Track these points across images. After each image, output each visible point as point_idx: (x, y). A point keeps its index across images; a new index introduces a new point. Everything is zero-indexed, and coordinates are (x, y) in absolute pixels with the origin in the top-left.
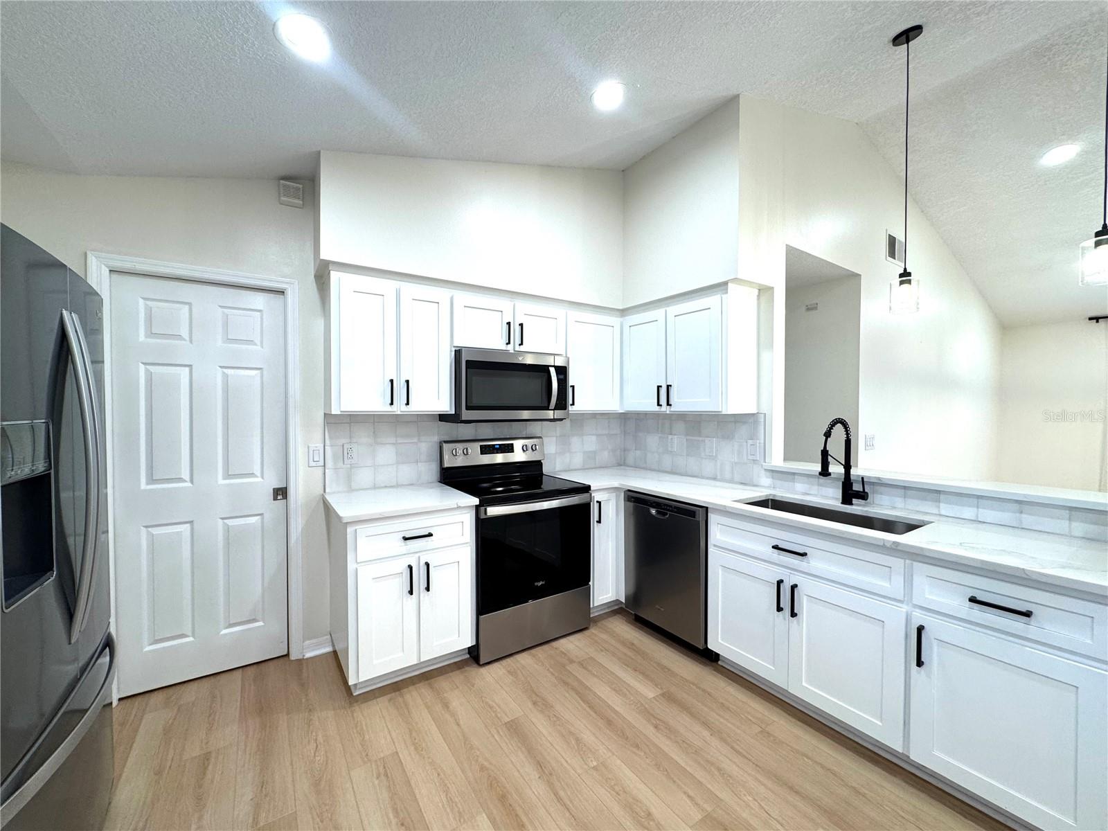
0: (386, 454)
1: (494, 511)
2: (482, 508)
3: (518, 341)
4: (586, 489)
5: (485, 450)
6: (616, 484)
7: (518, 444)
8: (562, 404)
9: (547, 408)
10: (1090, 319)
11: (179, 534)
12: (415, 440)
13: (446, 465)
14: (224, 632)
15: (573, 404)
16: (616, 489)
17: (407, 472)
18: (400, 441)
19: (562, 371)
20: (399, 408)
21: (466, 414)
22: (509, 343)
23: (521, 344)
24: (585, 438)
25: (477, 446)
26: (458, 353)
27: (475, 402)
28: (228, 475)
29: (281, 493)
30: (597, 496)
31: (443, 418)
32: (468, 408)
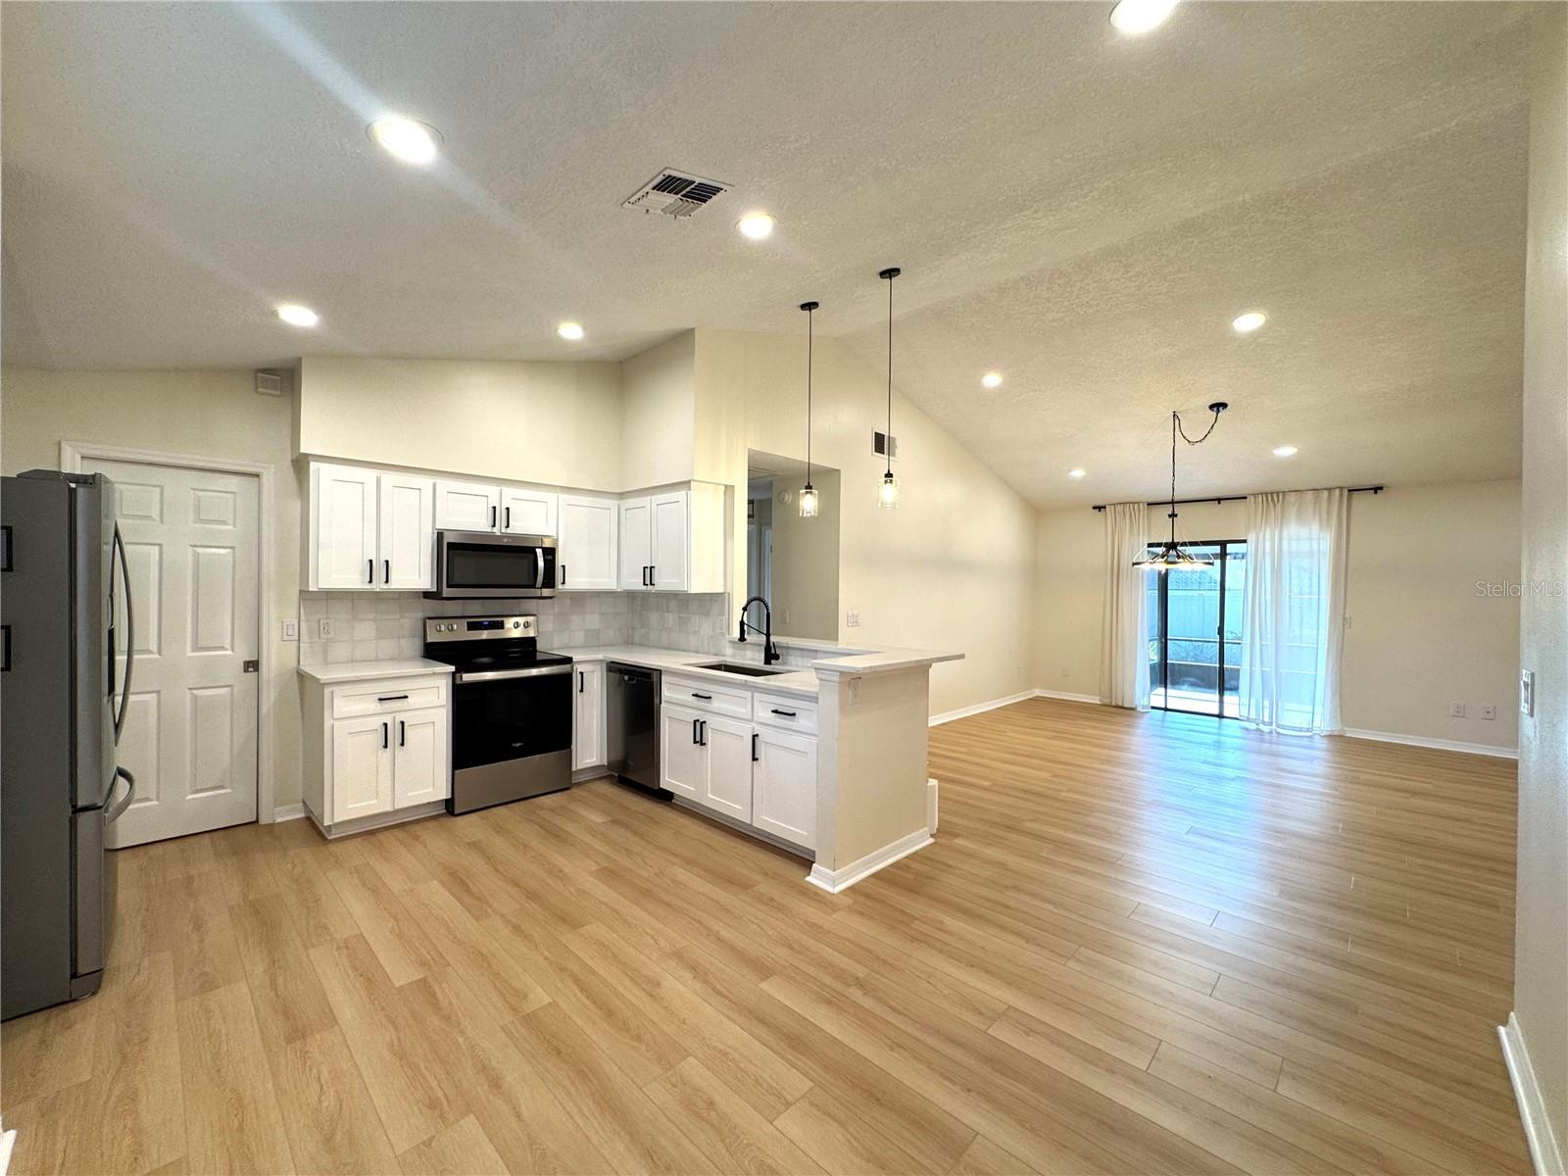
0: (366, 629)
1: (468, 677)
2: (458, 675)
3: (504, 524)
4: (568, 660)
5: (472, 626)
6: (600, 656)
7: (509, 623)
8: (550, 581)
9: (533, 586)
10: (1094, 508)
11: (146, 702)
12: (397, 617)
13: (429, 640)
14: (190, 797)
15: (564, 583)
16: (601, 661)
17: (388, 647)
18: (379, 617)
19: (550, 553)
20: (379, 585)
21: (446, 592)
22: (494, 526)
23: (508, 526)
24: (587, 616)
25: (465, 622)
26: (440, 535)
27: (457, 580)
28: (196, 648)
29: (252, 666)
30: (579, 668)
31: (427, 595)
32: (448, 586)
